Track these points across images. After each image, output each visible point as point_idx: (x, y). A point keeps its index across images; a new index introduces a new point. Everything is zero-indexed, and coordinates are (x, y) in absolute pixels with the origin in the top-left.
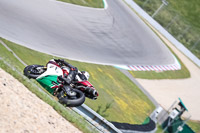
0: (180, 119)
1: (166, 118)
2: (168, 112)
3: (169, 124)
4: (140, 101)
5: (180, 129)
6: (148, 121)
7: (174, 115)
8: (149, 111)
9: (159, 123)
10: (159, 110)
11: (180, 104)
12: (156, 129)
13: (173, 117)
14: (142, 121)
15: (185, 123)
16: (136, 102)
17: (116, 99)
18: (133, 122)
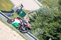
0: (21, 10)
1: (17, 9)
2: (18, 8)
3: (18, 11)
4: (9, 4)
5: (22, 12)
6: (12, 10)
7: (20, 8)
8: (12, 7)
9: (15, 11)
10: (15, 7)
11: (22, 5)
12: (14, 13)
13: (19, 9)
14: (10, 10)
15: (23, 11)
16: (8, 4)
17: (2, 3)
18: (7, 11)
